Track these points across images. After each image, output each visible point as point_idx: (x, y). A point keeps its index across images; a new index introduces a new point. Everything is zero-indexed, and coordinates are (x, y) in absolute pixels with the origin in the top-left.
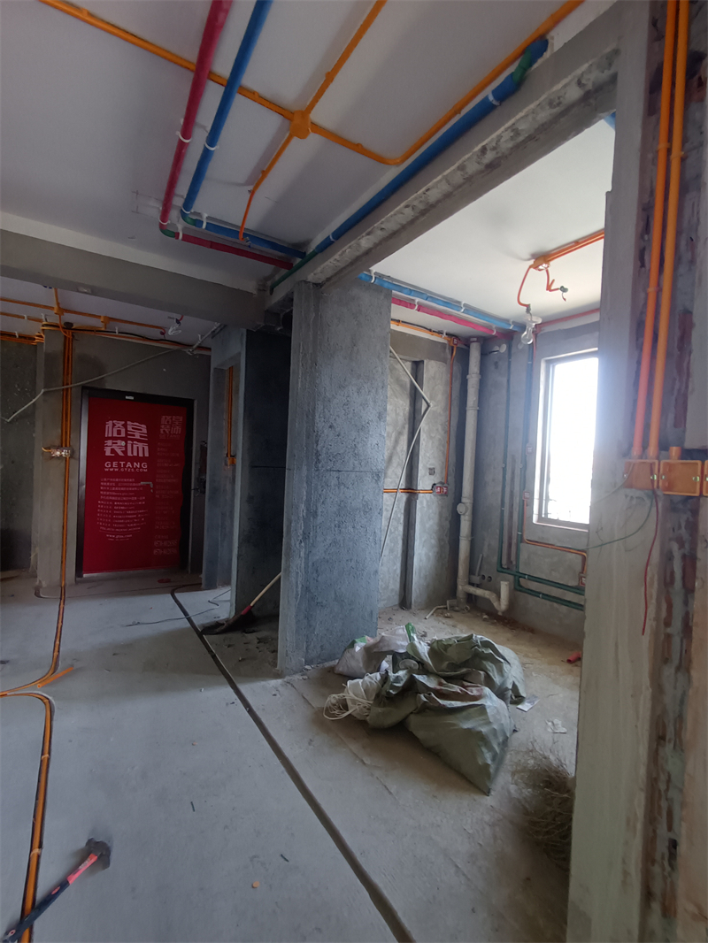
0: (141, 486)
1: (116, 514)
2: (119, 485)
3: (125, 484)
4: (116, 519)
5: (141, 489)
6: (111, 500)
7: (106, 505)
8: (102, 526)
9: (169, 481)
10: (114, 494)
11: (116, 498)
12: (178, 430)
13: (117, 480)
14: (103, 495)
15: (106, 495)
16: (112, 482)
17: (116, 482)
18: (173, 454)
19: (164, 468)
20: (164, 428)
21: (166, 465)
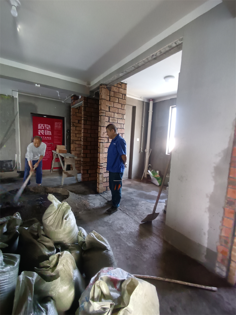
5: (50, 145)
9: (58, 143)
12: (60, 127)
18: (59, 134)
19: (56, 139)
20: (56, 126)
21: (57, 138)
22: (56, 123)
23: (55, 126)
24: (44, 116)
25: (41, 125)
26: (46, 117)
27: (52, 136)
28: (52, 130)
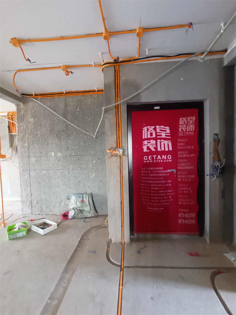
0: (168, 173)
1: (153, 193)
2: (153, 172)
3: (157, 172)
4: (152, 196)
5: (168, 174)
6: (148, 183)
7: (146, 186)
8: (144, 201)
9: (188, 168)
10: (150, 178)
11: (152, 182)
12: (192, 127)
13: (152, 169)
14: (144, 180)
15: (146, 180)
16: (149, 170)
17: (151, 170)
18: (189, 147)
19: (183, 158)
20: (182, 128)
21: (185, 156)
22: (182, 121)
23: (181, 126)
24: (155, 108)
25: (148, 130)
26: (158, 108)
27: (174, 153)
28: (174, 137)
